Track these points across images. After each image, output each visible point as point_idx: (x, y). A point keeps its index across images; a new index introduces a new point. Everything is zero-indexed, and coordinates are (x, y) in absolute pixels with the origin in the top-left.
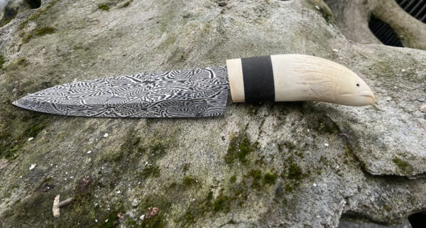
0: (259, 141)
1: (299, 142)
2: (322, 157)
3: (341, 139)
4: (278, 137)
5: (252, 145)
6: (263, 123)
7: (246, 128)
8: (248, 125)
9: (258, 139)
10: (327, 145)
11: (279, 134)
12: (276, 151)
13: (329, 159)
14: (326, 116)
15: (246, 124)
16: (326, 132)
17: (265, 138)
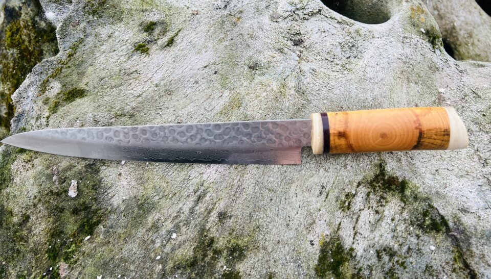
0: (354, 246)
1: (400, 245)
2: (427, 266)
3: (450, 239)
4: (376, 239)
5: (346, 252)
6: (357, 220)
7: (338, 229)
8: (340, 224)
9: (353, 243)
10: (433, 248)
11: (377, 234)
12: (374, 260)
13: (435, 267)
14: (433, 207)
15: (338, 223)
16: (432, 229)
17: (361, 241)
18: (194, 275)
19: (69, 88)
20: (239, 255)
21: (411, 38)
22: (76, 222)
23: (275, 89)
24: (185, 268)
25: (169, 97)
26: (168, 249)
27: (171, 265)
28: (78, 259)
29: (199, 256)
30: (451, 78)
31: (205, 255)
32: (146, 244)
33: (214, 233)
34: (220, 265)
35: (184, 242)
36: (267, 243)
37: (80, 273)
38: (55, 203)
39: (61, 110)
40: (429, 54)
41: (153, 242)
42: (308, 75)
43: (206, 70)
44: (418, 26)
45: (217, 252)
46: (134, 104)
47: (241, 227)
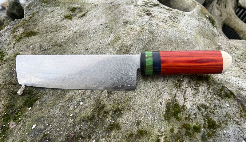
0: (185, 104)
1: (210, 104)
2: (226, 113)
3: (237, 101)
4: (197, 101)
5: (181, 107)
6: (185, 92)
7: (175, 96)
8: (176, 94)
9: (184, 103)
10: (228, 105)
11: (197, 99)
12: (197, 110)
13: (231, 115)
14: (224, 87)
15: (174, 93)
16: (226, 97)
17: (188, 102)
18: (92, 125)
19: (29, 31)
20: (119, 113)
21: (202, 19)
22: (23, 99)
23: (138, 30)
24: (87, 121)
25: (81, 38)
26: (77, 110)
27: (79, 119)
28: (22, 119)
29: (96, 115)
30: (223, 40)
31: (99, 114)
32: (64, 109)
33: (105, 102)
34: (108, 120)
35: (87, 107)
36: (135, 106)
37: (22, 126)
38: (12, 89)
39: (22, 41)
40: (212, 28)
41: (69, 107)
42: (155, 25)
43: (102, 26)
44: (205, 14)
45: (106, 113)
46: (62, 40)
47: (120, 99)
